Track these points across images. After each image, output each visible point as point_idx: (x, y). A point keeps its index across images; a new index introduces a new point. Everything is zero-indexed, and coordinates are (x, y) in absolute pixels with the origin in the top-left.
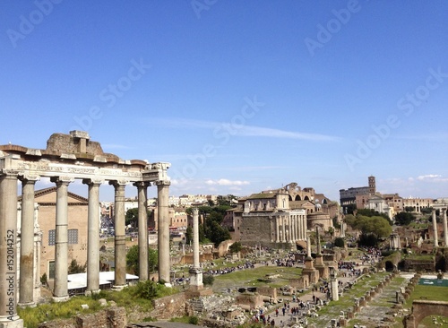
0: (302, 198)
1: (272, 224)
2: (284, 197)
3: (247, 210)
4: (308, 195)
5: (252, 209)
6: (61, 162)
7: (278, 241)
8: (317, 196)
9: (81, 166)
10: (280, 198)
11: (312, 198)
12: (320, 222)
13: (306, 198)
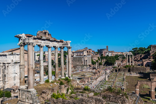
0: (89, 52)
1: (82, 59)
2: (85, 51)
3: (75, 55)
4: (90, 51)
5: (76, 55)
6: (42, 40)
7: (84, 64)
8: (93, 51)
9: (47, 42)
10: (84, 52)
11: (91, 52)
12: (95, 59)
13: (90, 52)
